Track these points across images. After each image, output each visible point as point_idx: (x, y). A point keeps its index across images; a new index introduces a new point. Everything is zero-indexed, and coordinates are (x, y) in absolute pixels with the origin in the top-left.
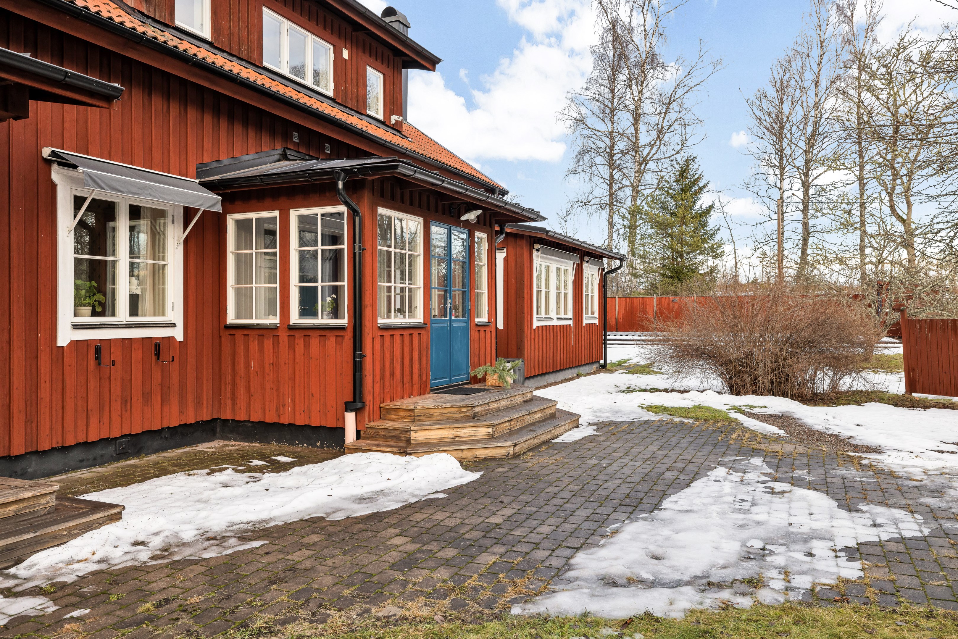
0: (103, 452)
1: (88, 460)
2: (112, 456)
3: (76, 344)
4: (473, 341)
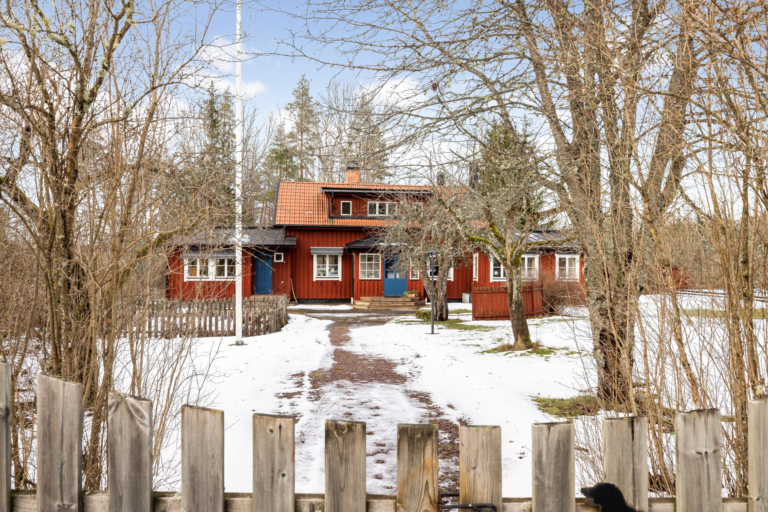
3: (317, 281)
4: (408, 285)
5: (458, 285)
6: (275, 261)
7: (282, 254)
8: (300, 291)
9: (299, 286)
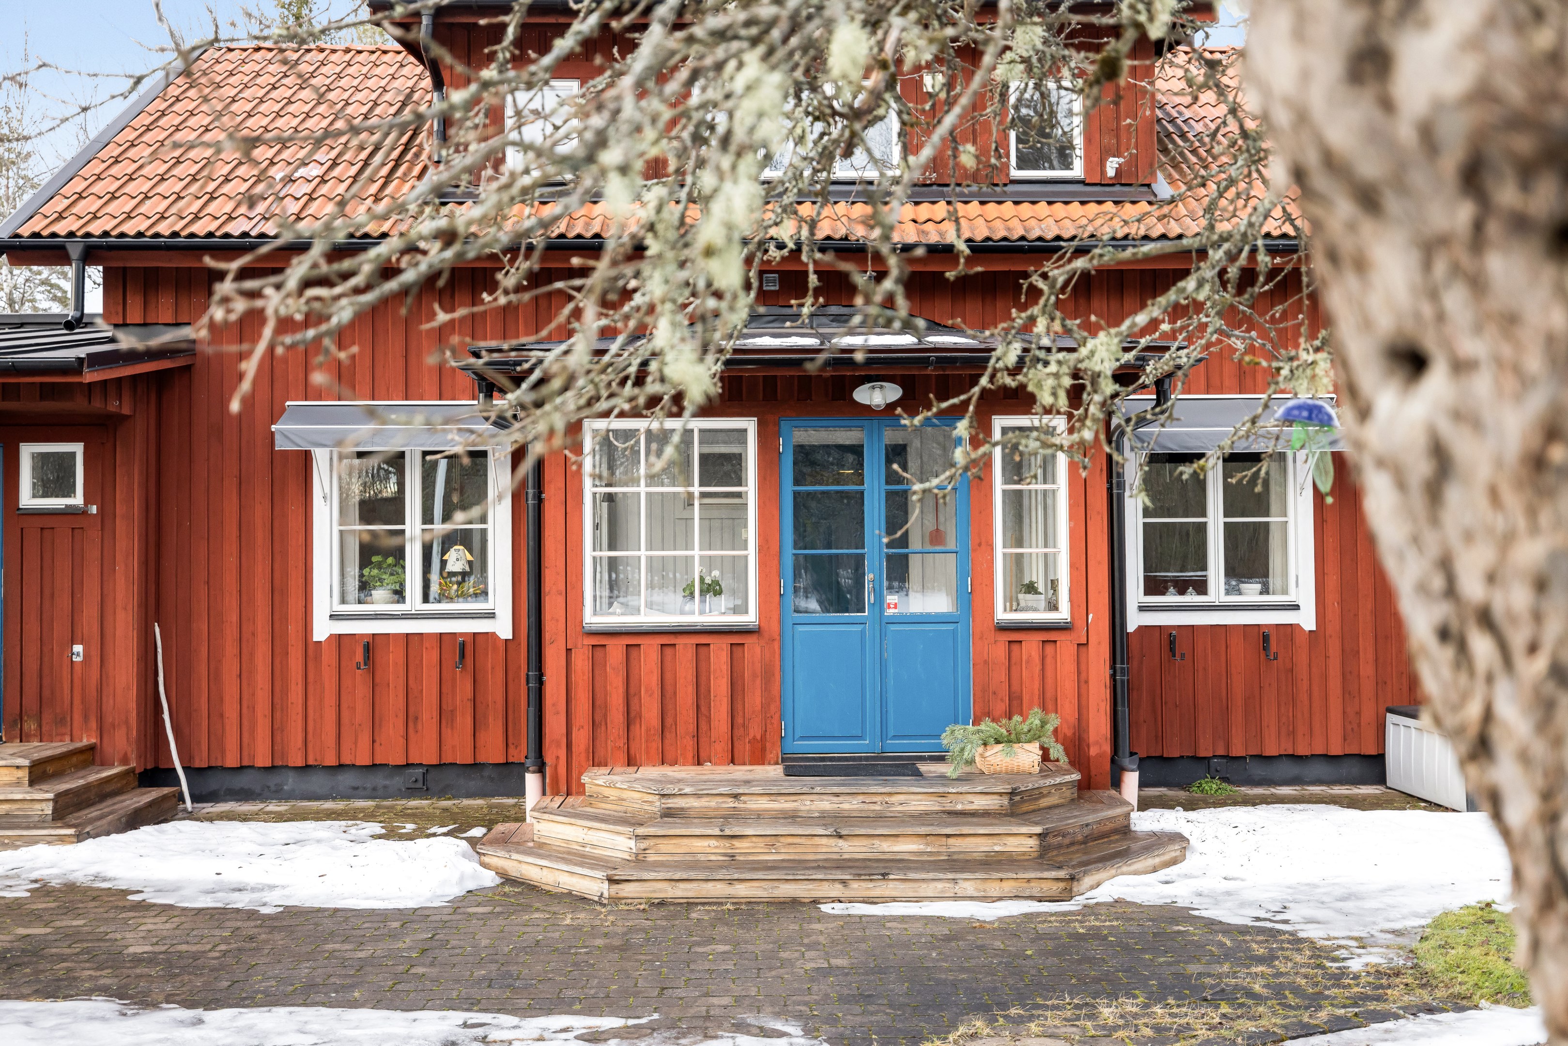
0: (387, 782)
1: (365, 789)
2: (400, 790)
3: (339, 639)
4: (984, 665)
5: (1350, 654)
6: (27, 499)
7: (77, 449)
8: (216, 714)
9: (215, 676)
